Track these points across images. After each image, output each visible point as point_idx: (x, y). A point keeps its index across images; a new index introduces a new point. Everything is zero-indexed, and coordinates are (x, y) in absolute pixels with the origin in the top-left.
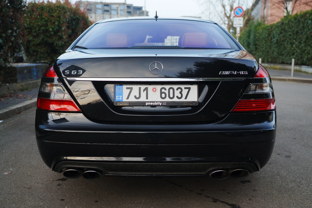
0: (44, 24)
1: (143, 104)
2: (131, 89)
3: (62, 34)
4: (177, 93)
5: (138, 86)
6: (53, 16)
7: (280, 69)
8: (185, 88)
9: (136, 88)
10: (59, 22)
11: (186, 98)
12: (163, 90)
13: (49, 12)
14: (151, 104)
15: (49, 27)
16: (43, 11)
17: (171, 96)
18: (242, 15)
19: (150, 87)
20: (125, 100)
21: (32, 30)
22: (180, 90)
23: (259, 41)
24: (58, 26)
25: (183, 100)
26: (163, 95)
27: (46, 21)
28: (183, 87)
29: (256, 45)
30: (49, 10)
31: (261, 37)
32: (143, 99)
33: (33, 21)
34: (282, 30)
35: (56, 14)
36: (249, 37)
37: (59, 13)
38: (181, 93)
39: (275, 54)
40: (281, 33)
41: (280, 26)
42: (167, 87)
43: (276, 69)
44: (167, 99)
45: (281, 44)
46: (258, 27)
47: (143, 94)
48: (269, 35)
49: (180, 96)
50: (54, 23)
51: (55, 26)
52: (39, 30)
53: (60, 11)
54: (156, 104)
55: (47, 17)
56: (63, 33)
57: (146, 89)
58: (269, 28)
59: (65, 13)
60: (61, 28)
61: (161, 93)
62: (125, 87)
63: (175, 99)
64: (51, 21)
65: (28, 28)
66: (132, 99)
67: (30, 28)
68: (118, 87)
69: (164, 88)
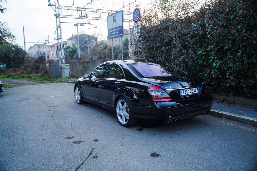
1: (187, 95)
4: (194, 91)
5: (185, 90)
9: (184, 90)
14: (189, 95)
19: (188, 90)
20: (183, 95)
25: (195, 93)
28: (194, 89)
32: (187, 94)
44: (192, 93)
47: (186, 92)
57: (187, 90)
61: (190, 91)
62: (182, 90)
63: (193, 93)
66: (184, 94)
69: (190, 90)
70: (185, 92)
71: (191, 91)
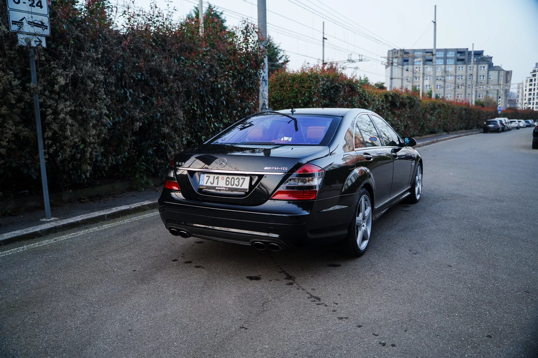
0: (294, 96)
1: (214, 188)
2: (209, 177)
4: (236, 182)
6: (304, 87)
8: (242, 179)
9: (212, 176)
10: (310, 93)
11: (241, 186)
12: (228, 179)
13: (300, 82)
14: (219, 188)
15: (299, 98)
16: (294, 82)
17: (232, 184)
19: (220, 176)
20: (205, 184)
21: (283, 102)
22: (238, 180)
24: (309, 97)
25: (239, 187)
26: (227, 183)
27: (296, 93)
28: (240, 177)
30: (300, 80)
32: (215, 185)
33: (285, 93)
35: (307, 84)
37: (310, 83)
38: (238, 182)
42: (231, 177)
44: (230, 186)
47: (216, 181)
49: (237, 184)
50: (305, 93)
51: (305, 98)
52: (289, 102)
53: (312, 80)
54: (222, 188)
55: (297, 88)
57: (218, 178)
59: (317, 82)
60: (312, 99)
61: (227, 181)
62: (206, 175)
63: (235, 186)
64: (301, 93)
65: (279, 101)
66: (209, 184)
67: (281, 100)
68: (202, 175)
69: (228, 178)
70: (211, 180)
71: (230, 180)
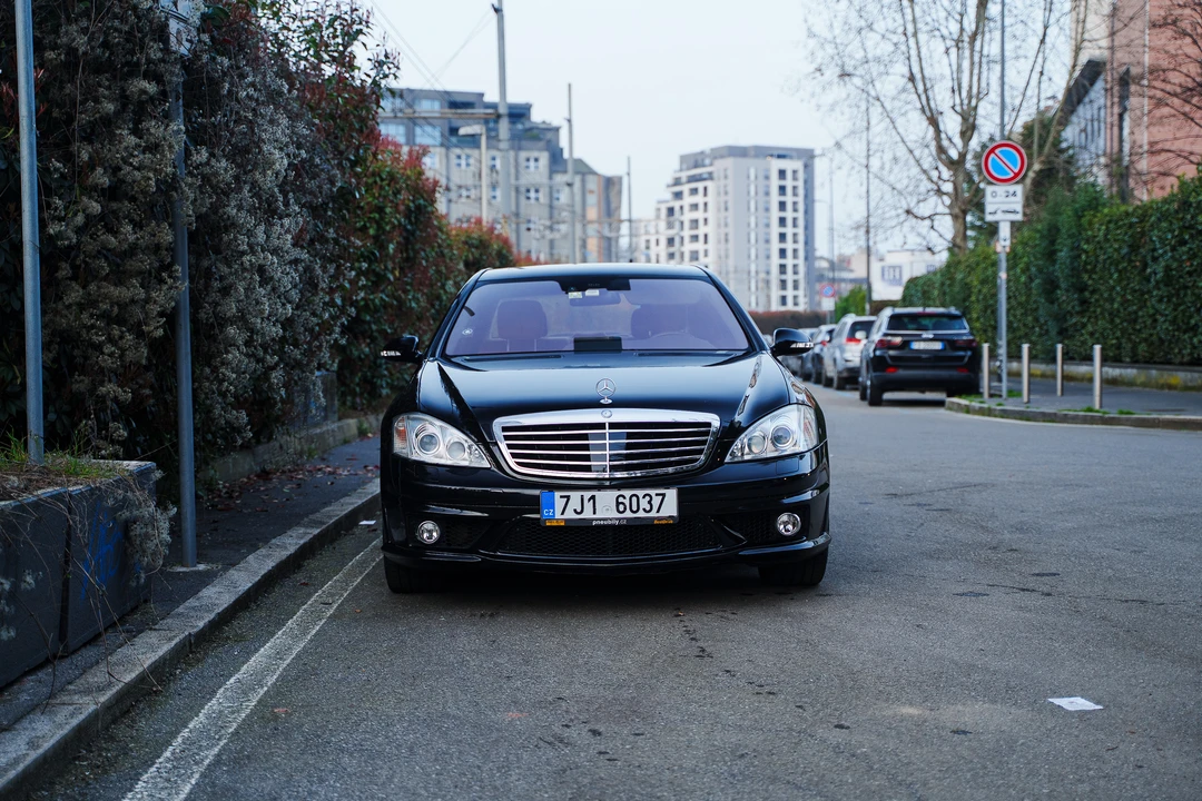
3: (386, 268)
7: (1187, 388)
10: (380, 228)
18: (1016, 175)
23: (1093, 271)
29: (1082, 288)
31: (1102, 257)
34: (1184, 228)
36: (1051, 255)
37: (379, 197)
39: (1163, 326)
40: (1183, 243)
41: (1177, 212)
43: (1170, 387)
45: (1186, 287)
46: (1088, 215)
48: (1134, 248)
56: (390, 265)
58: (1134, 220)
